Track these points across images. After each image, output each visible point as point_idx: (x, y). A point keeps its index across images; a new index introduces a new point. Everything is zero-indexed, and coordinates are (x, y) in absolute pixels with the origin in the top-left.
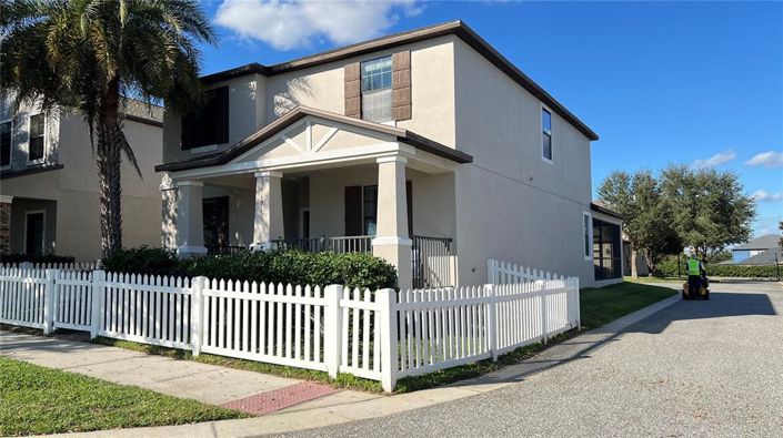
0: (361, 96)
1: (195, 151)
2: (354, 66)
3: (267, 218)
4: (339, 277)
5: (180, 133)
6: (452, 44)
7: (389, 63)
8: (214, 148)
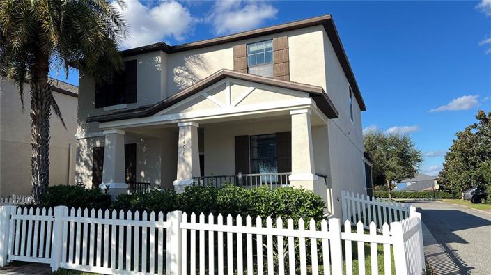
0: (247, 68)
1: (107, 109)
2: (241, 47)
3: (189, 159)
4: (287, 208)
5: (94, 94)
6: (322, 32)
7: (270, 45)
8: (124, 106)
